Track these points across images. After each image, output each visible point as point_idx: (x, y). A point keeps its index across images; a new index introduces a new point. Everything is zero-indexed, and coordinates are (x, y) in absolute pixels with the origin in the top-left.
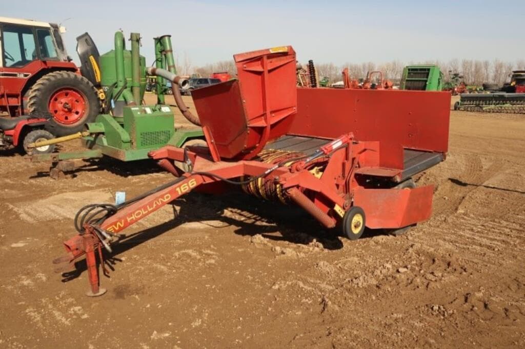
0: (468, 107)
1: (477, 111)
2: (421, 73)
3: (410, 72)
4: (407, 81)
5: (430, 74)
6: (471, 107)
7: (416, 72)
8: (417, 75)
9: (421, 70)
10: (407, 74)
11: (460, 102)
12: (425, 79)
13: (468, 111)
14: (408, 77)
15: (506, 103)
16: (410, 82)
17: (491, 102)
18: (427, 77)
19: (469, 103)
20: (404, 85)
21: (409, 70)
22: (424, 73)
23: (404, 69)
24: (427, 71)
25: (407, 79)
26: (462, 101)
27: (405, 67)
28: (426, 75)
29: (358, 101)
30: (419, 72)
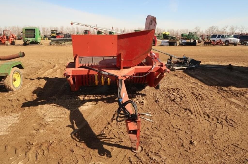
0: (55, 44)
1: (61, 45)
2: (31, 31)
3: (26, 30)
4: (25, 34)
5: (36, 31)
6: (56, 44)
7: (29, 30)
8: (30, 31)
9: (31, 29)
10: (25, 31)
11: (51, 42)
12: (34, 33)
13: (55, 45)
14: (26, 32)
15: (68, 42)
16: (27, 35)
17: (63, 41)
18: (35, 32)
19: (54, 42)
20: (25, 36)
21: (25, 29)
22: (33, 31)
23: (23, 29)
24: (34, 30)
25: (25, 33)
26: (52, 42)
27: (23, 28)
28: (34, 32)
29: (114, 39)
30: (30, 30)
